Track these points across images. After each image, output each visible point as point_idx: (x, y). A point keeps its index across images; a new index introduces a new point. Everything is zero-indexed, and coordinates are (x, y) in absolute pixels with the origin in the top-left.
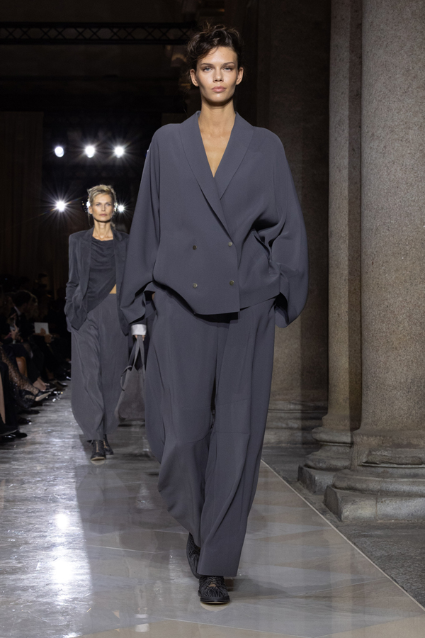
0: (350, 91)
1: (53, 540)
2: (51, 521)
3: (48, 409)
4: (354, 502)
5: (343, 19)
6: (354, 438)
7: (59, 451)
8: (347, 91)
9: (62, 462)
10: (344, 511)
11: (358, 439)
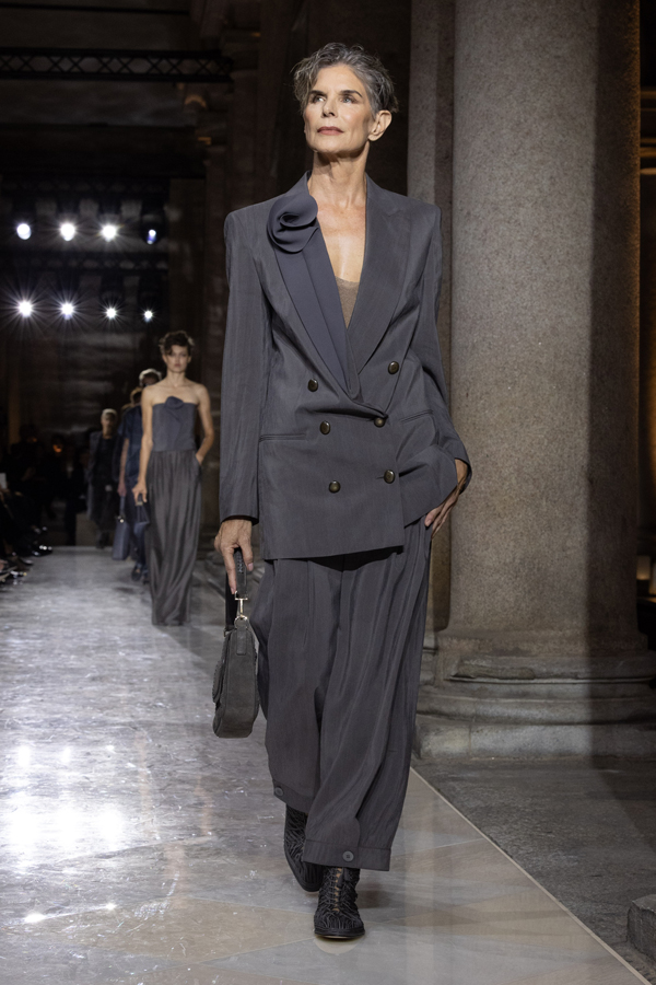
0: (438, 152)
1: (12, 783)
2: (8, 756)
3: (6, 596)
4: (438, 732)
5: (428, 50)
6: (439, 641)
7: (21, 657)
8: (433, 152)
9: (25, 672)
10: (424, 743)
11: (444, 643)
